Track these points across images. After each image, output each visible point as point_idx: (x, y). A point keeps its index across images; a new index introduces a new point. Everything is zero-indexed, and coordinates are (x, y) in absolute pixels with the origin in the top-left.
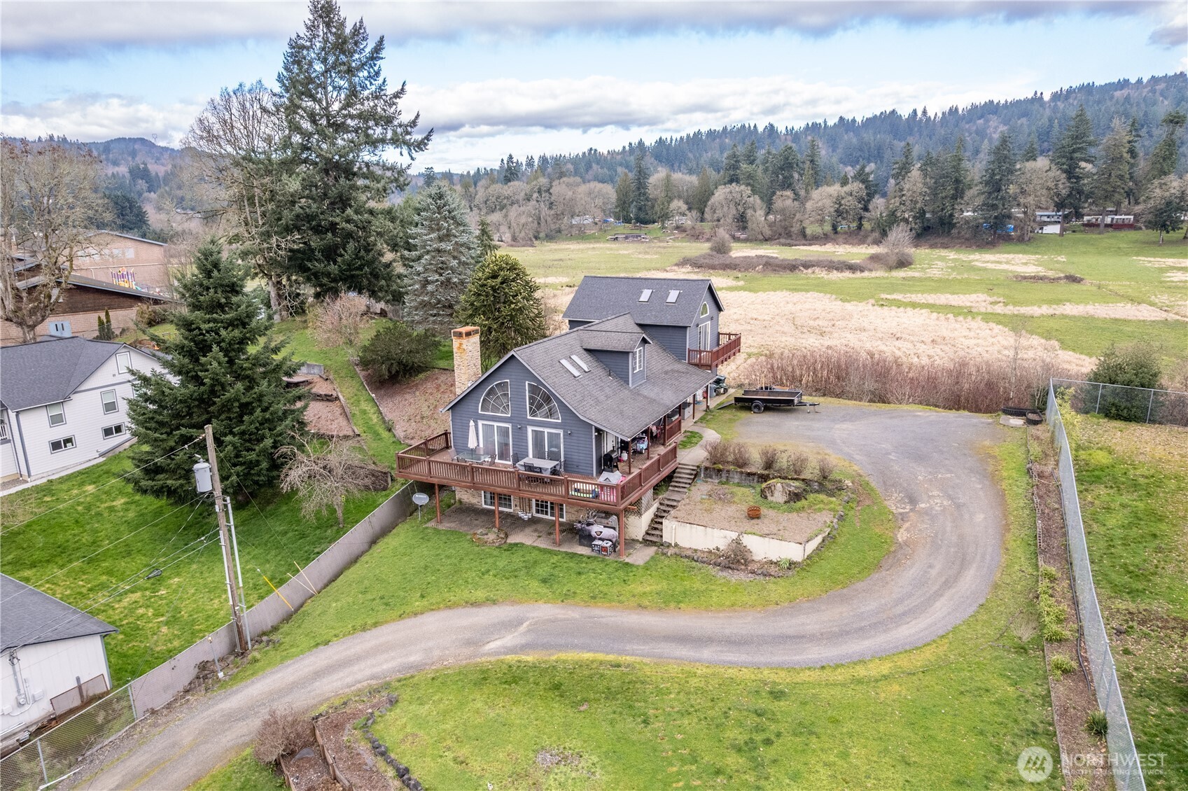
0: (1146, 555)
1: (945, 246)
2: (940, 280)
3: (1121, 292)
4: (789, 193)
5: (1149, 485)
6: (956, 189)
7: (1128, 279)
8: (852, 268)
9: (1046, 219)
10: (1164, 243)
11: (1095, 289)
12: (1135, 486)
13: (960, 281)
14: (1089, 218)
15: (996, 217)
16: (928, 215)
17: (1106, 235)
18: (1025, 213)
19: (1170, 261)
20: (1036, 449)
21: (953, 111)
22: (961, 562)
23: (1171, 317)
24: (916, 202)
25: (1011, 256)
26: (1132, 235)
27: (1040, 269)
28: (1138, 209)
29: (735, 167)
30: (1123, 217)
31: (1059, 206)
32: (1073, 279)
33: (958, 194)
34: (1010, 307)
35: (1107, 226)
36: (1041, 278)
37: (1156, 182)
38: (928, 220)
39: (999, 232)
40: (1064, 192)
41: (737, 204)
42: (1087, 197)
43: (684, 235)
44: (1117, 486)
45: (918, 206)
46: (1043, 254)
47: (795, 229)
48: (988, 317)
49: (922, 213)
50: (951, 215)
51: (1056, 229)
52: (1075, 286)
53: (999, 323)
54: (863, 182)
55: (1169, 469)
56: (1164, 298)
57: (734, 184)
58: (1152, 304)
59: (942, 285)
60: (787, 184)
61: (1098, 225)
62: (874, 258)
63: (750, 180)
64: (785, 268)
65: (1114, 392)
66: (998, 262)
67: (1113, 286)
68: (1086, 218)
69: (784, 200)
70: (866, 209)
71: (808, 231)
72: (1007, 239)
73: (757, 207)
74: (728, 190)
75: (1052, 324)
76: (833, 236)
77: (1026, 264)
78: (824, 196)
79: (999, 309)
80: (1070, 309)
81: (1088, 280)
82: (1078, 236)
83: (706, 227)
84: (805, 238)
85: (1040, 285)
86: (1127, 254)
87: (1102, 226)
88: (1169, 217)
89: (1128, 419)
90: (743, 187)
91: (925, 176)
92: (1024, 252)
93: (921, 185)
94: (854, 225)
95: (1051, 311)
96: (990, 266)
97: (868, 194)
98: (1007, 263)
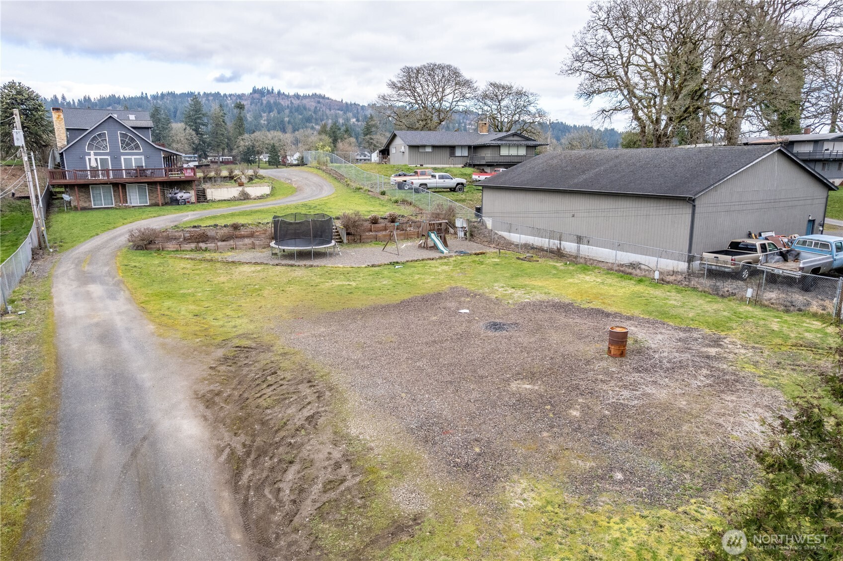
14: (211, 158)
21: (87, 100)
28: (234, 153)
30: (227, 157)
31: (195, 151)
37: (240, 138)
40: (196, 142)
42: (208, 146)
61: (217, 162)
68: (209, 159)
87: (219, 162)
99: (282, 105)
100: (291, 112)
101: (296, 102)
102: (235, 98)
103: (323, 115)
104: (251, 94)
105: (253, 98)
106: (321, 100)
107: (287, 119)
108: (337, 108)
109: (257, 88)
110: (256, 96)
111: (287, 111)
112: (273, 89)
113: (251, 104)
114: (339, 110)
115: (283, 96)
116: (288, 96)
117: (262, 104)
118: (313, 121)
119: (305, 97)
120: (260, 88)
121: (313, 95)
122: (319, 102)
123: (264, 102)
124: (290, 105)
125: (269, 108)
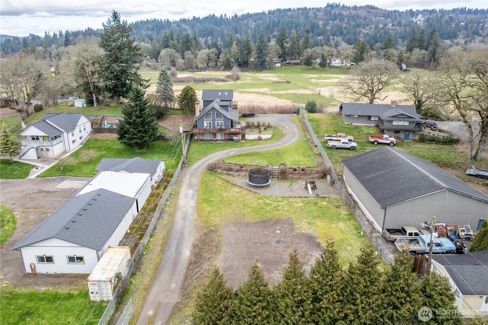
0: (319, 129)
1: (247, 71)
2: (251, 84)
3: (301, 86)
4: (189, 52)
5: (317, 121)
6: (248, 51)
7: (302, 82)
8: (223, 81)
9: (276, 61)
10: (309, 69)
11: (294, 85)
12: (316, 121)
13: (258, 84)
15: (262, 61)
16: (239, 60)
17: (293, 67)
18: (270, 59)
19: (311, 76)
20: (300, 118)
21: (236, 16)
22: (294, 134)
23: (314, 93)
24: (236, 56)
25: (268, 74)
26: (300, 67)
27: (278, 79)
28: (301, 58)
29: (167, 41)
30: (297, 61)
31: (280, 57)
32: (288, 82)
33: (249, 53)
34: (275, 92)
35: (294, 64)
36: (280, 82)
38: (240, 62)
39: (263, 66)
40: (281, 53)
41: (170, 56)
42: (287, 55)
43: (150, 68)
44: (313, 121)
45: (236, 57)
46: (277, 73)
47: (194, 66)
48: (272, 95)
49: (238, 59)
50: (248, 60)
51: (278, 65)
52: (289, 84)
53: (275, 96)
54: (216, 48)
55: (319, 119)
56: (311, 88)
57: (168, 48)
58: (309, 89)
59: (253, 86)
60: (188, 48)
61: (291, 64)
62: (228, 77)
63: (174, 47)
64: (201, 81)
65: (310, 108)
66: (265, 77)
67: (299, 84)
68: (287, 61)
69: (188, 54)
70: (218, 58)
71: (199, 66)
72: (265, 68)
73: (179, 57)
74: (166, 51)
75: (287, 96)
76: (207, 68)
77: (273, 77)
78: (203, 53)
79: (273, 92)
80: (290, 92)
81: (292, 83)
82: (286, 67)
83: (159, 65)
84: (198, 69)
85: (280, 84)
86: (299, 73)
88: (309, 61)
89: (312, 113)
90: (172, 49)
91: (238, 46)
92: (271, 73)
93: (237, 50)
94: (214, 64)
95: (286, 92)
96: (264, 78)
97: (218, 53)
98: (268, 77)
99: (344, 15)
100: (348, 20)
101: (353, 12)
102: (315, 11)
103: (369, 21)
104: (325, 7)
105: (326, 11)
106: (371, 10)
107: (344, 25)
108: (381, 15)
109: (329, 4)
110: (329, 9)
111: (346, 20)
112: (339, 4)
113: (324, 15)
114: (382, 16)
115: (346, 8)
116: (348, 8)
117: (331, 15)
118: (362, 26)
119: (361, 8)
120: (331, 4)
121: (366, 6)
122: (369, 12)
123: (333, 13)
124: (349, 15)
125: (335, 18)
